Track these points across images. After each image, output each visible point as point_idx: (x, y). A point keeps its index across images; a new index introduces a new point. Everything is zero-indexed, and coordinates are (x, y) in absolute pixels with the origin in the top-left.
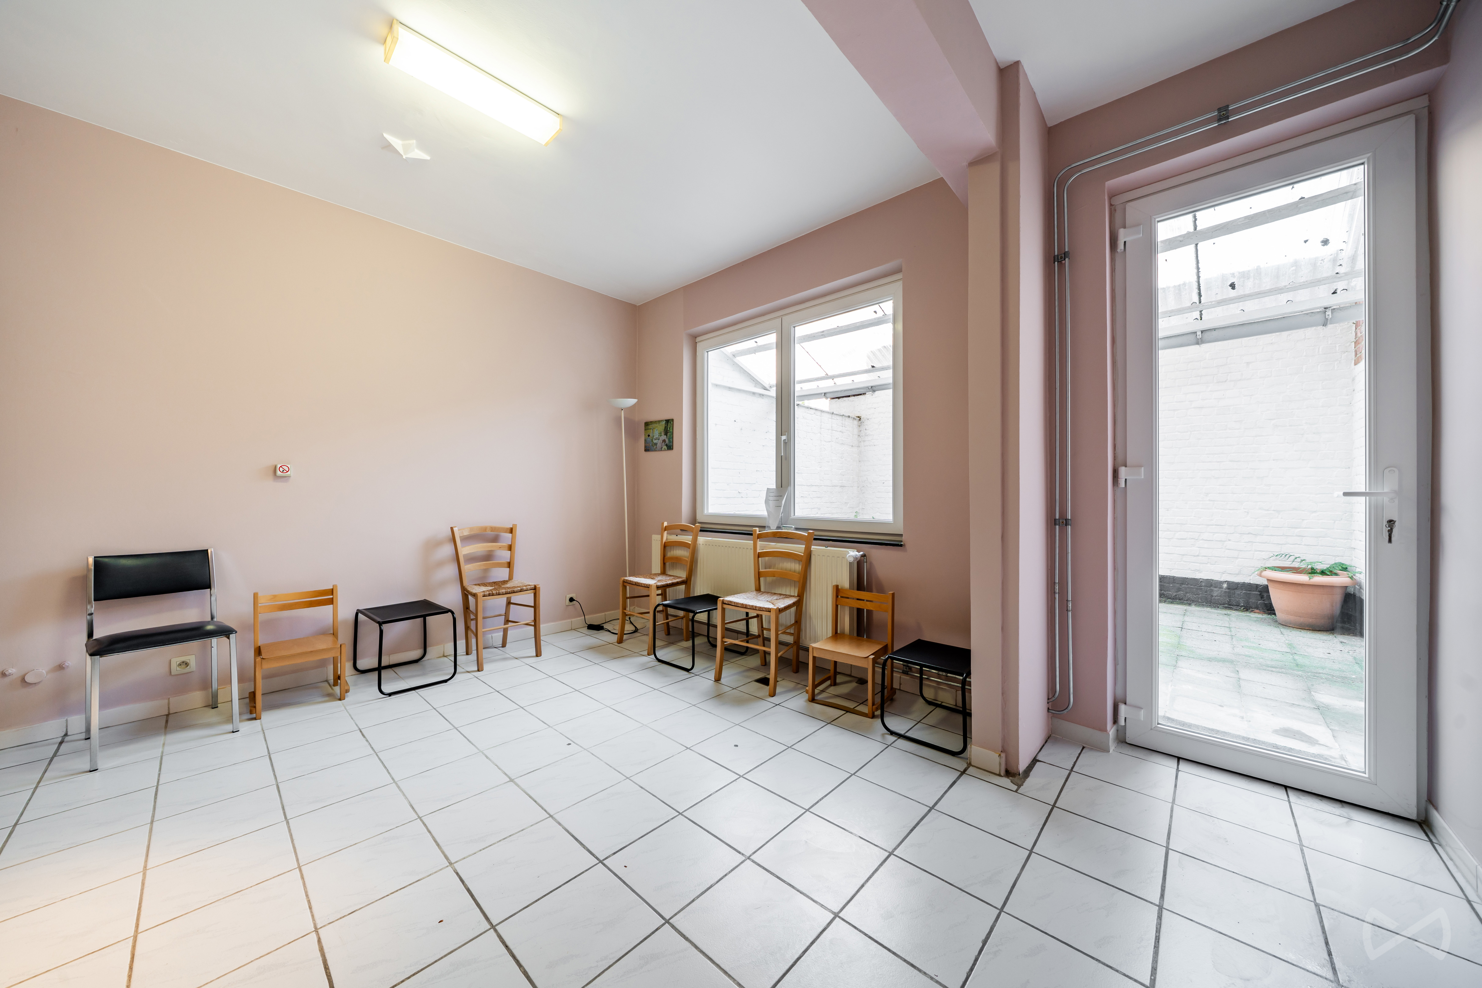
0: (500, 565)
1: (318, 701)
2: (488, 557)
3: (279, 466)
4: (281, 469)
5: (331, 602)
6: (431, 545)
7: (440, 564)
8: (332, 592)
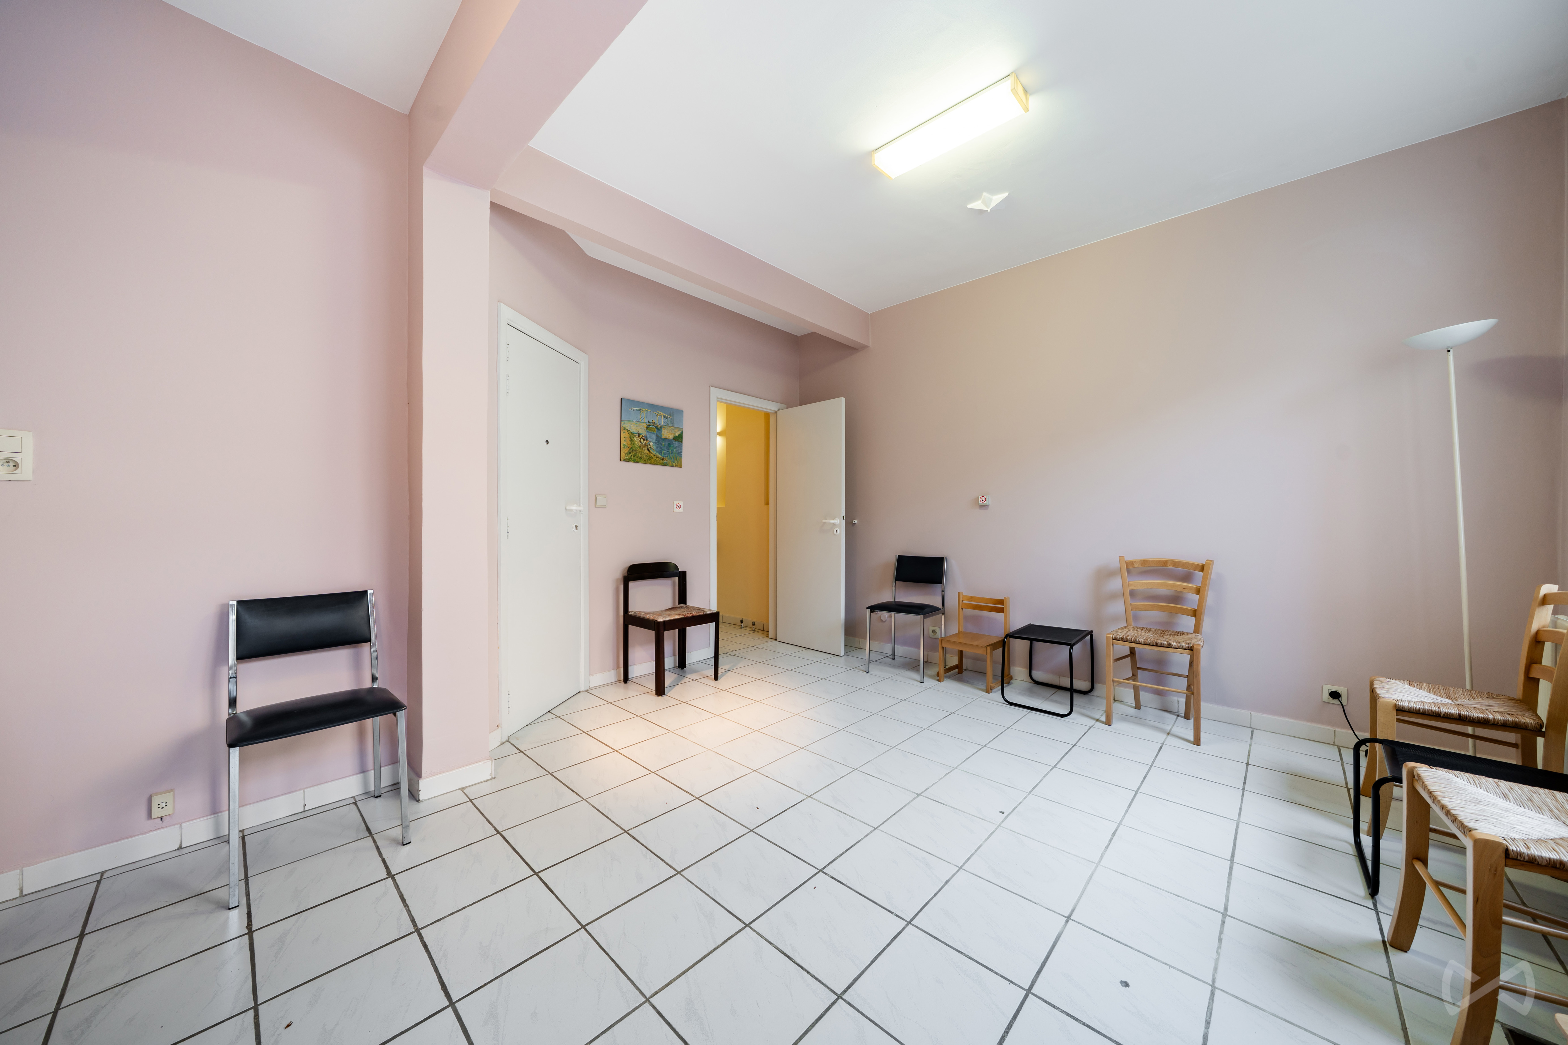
0: (1185, 612)
1: (979, 687)
2: (1176, 598)
3: (980, 497)
4: (981, 500)
5: (1001, 610)
6: (1103, 574)
7: (1113, 597)
8: (1001, 602)
